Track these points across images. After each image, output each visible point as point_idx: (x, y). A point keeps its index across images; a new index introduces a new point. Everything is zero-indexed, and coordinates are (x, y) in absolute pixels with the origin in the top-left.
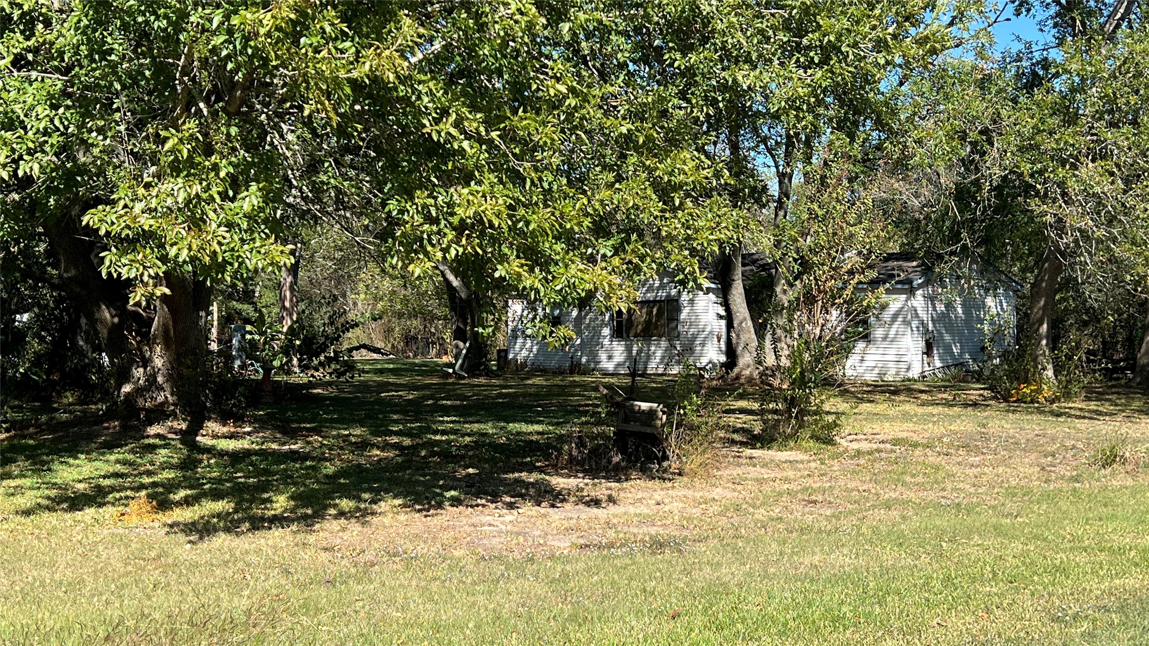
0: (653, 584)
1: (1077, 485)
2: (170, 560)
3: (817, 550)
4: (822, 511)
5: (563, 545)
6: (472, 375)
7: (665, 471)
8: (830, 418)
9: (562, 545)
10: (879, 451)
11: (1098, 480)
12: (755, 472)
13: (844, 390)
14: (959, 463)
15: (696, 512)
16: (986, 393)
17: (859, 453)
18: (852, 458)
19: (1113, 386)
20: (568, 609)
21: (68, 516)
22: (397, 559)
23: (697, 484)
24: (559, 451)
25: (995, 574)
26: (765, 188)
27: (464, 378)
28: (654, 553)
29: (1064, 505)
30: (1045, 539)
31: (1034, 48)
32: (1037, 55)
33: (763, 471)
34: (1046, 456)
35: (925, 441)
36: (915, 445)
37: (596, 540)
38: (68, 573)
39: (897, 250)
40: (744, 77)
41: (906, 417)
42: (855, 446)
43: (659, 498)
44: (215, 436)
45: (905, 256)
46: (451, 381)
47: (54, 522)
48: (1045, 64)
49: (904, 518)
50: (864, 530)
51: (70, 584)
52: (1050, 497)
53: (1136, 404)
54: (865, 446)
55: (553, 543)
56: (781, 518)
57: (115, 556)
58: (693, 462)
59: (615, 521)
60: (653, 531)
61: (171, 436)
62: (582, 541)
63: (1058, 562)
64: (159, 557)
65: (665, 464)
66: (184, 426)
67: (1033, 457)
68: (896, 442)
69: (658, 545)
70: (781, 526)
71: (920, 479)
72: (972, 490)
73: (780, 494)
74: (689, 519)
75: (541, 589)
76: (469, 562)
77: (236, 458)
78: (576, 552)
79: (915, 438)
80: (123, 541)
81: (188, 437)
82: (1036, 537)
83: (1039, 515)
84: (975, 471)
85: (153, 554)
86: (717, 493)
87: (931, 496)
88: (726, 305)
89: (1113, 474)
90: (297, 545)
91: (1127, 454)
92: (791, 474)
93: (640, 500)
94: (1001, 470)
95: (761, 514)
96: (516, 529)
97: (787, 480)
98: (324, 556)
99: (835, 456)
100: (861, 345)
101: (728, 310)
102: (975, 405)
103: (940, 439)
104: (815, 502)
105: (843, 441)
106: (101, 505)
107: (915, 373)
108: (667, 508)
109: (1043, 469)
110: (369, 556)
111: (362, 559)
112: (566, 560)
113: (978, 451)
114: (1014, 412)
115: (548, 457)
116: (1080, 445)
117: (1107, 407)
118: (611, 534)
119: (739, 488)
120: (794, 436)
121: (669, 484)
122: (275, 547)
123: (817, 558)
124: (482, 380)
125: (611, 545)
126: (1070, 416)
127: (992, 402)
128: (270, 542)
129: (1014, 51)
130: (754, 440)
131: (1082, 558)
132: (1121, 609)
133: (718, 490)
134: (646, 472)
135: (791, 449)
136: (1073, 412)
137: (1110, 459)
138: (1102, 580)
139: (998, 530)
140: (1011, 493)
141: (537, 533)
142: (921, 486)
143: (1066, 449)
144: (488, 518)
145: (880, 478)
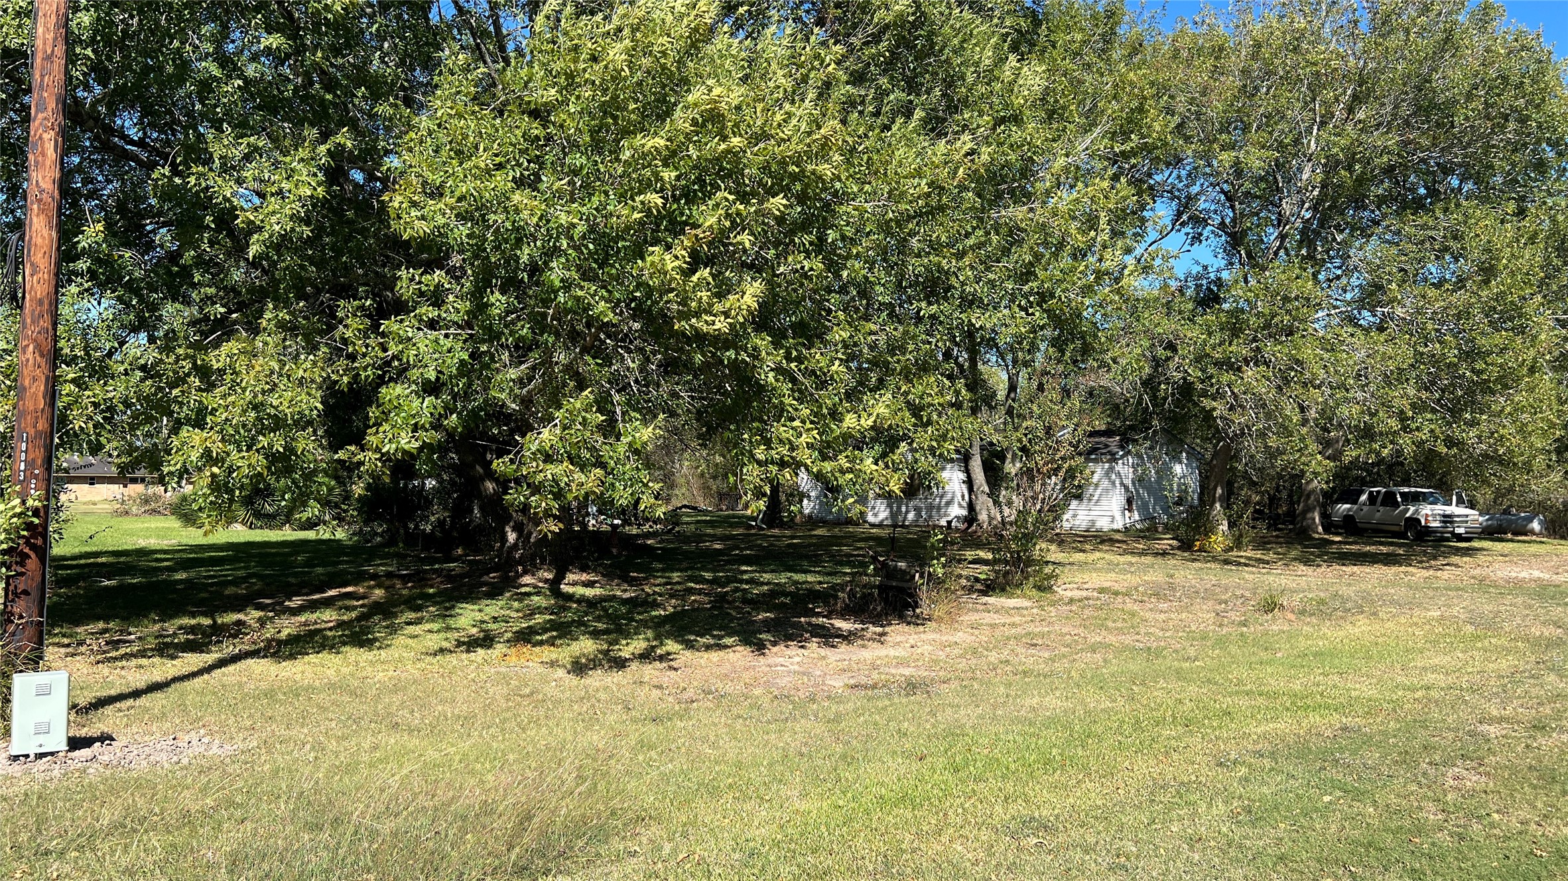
0: (906, 724)
1: (1245, 629)
2: (540, 697)
3: (1035, 693)
4: (1041, 654)
5: (837, 683)
6: (770, 527)
7: (918, 617)
8: (1048, 570)
9: (837, 685)
10: (1087, 599)
11: (1261, 625)
12: (989, 618)
13: (1060, 541)
14: (1151, 610)
15: (941, 654)
16: (1175, 543)
17: (1072, 601)
18: (1066, 604)
19: (1277, 536)
20: (839, 749)
21: (464, 656)
22: (711, 697)
23: (943, 629)
24: (836, 597)
25: (1175, 718)
26: (994, 394)
27: (763, 529)
28: (907, 695)
29: (1233, 649)
30: (1216, 683)
31: (1210, 269)
32: (1212, 276)
33: (996, 616)
34: (1220, 604)
35: (1124, 590)
36: (1116, 593)
37: (864, 680)
38: (465, 707)
39: (1103, 428)
40: (977, 318)
41: (1112, 567)
42: (1069, 594)
43: (912, 642)
44: (574, 584)
45: (1108, 433)
46: (753, 531)
47: (455, 662)
48: (1219, 282)
49: (1105, 661)
50: (1073, 673)
51: (465, 718)
52: (1222, 642)
53: (1294, 554)
54: (1077, 594)
55: (830, 683)
56: (1007, 661)
57: (497, 691)
58: (939, 611)
59: (878, 662)
60: (907, 672)
61: (541, 585)
62: (852, 682)
63: (1225, 706)
64: (532, 693)
65: (918, 611)
66: (551, 576)
67: (1210, 604)
68: (1102, 590)
69: (911, 686)
70: (1009, 668)
71: (1119, 625)
72: (1161, 634)
73: (1008, 639)
74: (936, 662)
75: (819, 729)
76: (765, 702)
77: (592, 603)
78: (848, 692)
79: (1116, 587)
80: (505, 679)
81: (554, 584)
82: (1209, 681)
83: (1213, 658)
84: (1163, 616)
85: (527, 691)
86: (959, 636)
87: (1128, 640)
88: (967, 471)
89: (1274, 619)
90: (635, 683)
91: (1285, 603)
92: (1017, 619)
93: (898, 644)
94: (1184, 615)
95: (993, 657)
96: (801, 669)
97: (1013, 625)
98: (656, 693)
99: (1053, 604)
100: (1074, 504)
101: (969, 476)
102: (1164, 554)
103: (1136, 588)
104: (1035, 645)
105: (1059, 590)
106: (489, 647)
107: (1119, 525)
108: (919, 651)
109: (1218, 614)
110: (690, 693)
111: (685, 696)
112: (839, 700)
113: (1165, 599)
114: (1194, 560)
115: (826, 604)
116: (1248, 594)
117: (1271, 556)
118: (875, 676)
119: (976, 632)
120: (1019, 585)
121: (921, 628)
122: (618, 685)
123: (1035, 700)
124: (776, 531)
125: (874, 687)
126: (1239, 564)
127: (1179, 553)
128: (615, 680)
129: (1194, 272)
130: (989, 588)
131: (1244, 702)
132: (1273, 755)
133: (960, 634)
134: (902, 618)
135: (1018, 597)
136: (1243, 560)
137: (1270, 606)
138: (1259, 723)
139: (1179, 674)
140: (1191, 637)
141: (818, 673)
142: (1120, 631)
143: (1237, 597)
144: (781, 659)
145: (1087, 623)
